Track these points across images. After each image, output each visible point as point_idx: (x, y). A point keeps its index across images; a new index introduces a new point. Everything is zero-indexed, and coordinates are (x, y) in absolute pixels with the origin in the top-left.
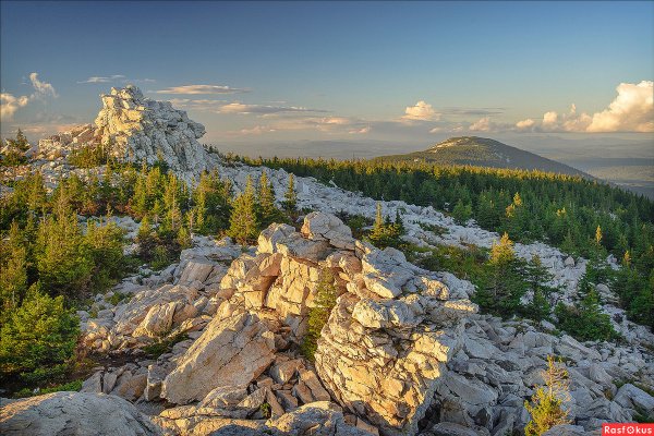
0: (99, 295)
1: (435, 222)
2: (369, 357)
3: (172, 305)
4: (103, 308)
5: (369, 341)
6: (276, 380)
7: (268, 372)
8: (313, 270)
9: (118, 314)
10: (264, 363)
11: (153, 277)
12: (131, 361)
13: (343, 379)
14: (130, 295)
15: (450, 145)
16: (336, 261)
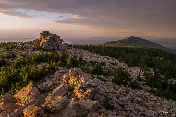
0: (41, 80)
1: (114, 62)
2: (80, 92)
3: (53, 82)
4: (41, 83)
5: (80, 89)
6: (68, 95)
7: (67, 94)
8: (75, 78)
9: (44, 84)
10: (66, 92)
11: (50, 77)
12: (46, 92)
13: (77, 95)
14: (46, 80)
15: (127, 39)
16: (79, 76)
